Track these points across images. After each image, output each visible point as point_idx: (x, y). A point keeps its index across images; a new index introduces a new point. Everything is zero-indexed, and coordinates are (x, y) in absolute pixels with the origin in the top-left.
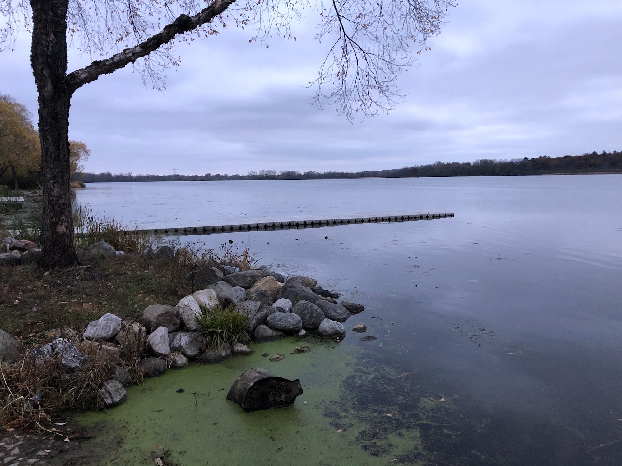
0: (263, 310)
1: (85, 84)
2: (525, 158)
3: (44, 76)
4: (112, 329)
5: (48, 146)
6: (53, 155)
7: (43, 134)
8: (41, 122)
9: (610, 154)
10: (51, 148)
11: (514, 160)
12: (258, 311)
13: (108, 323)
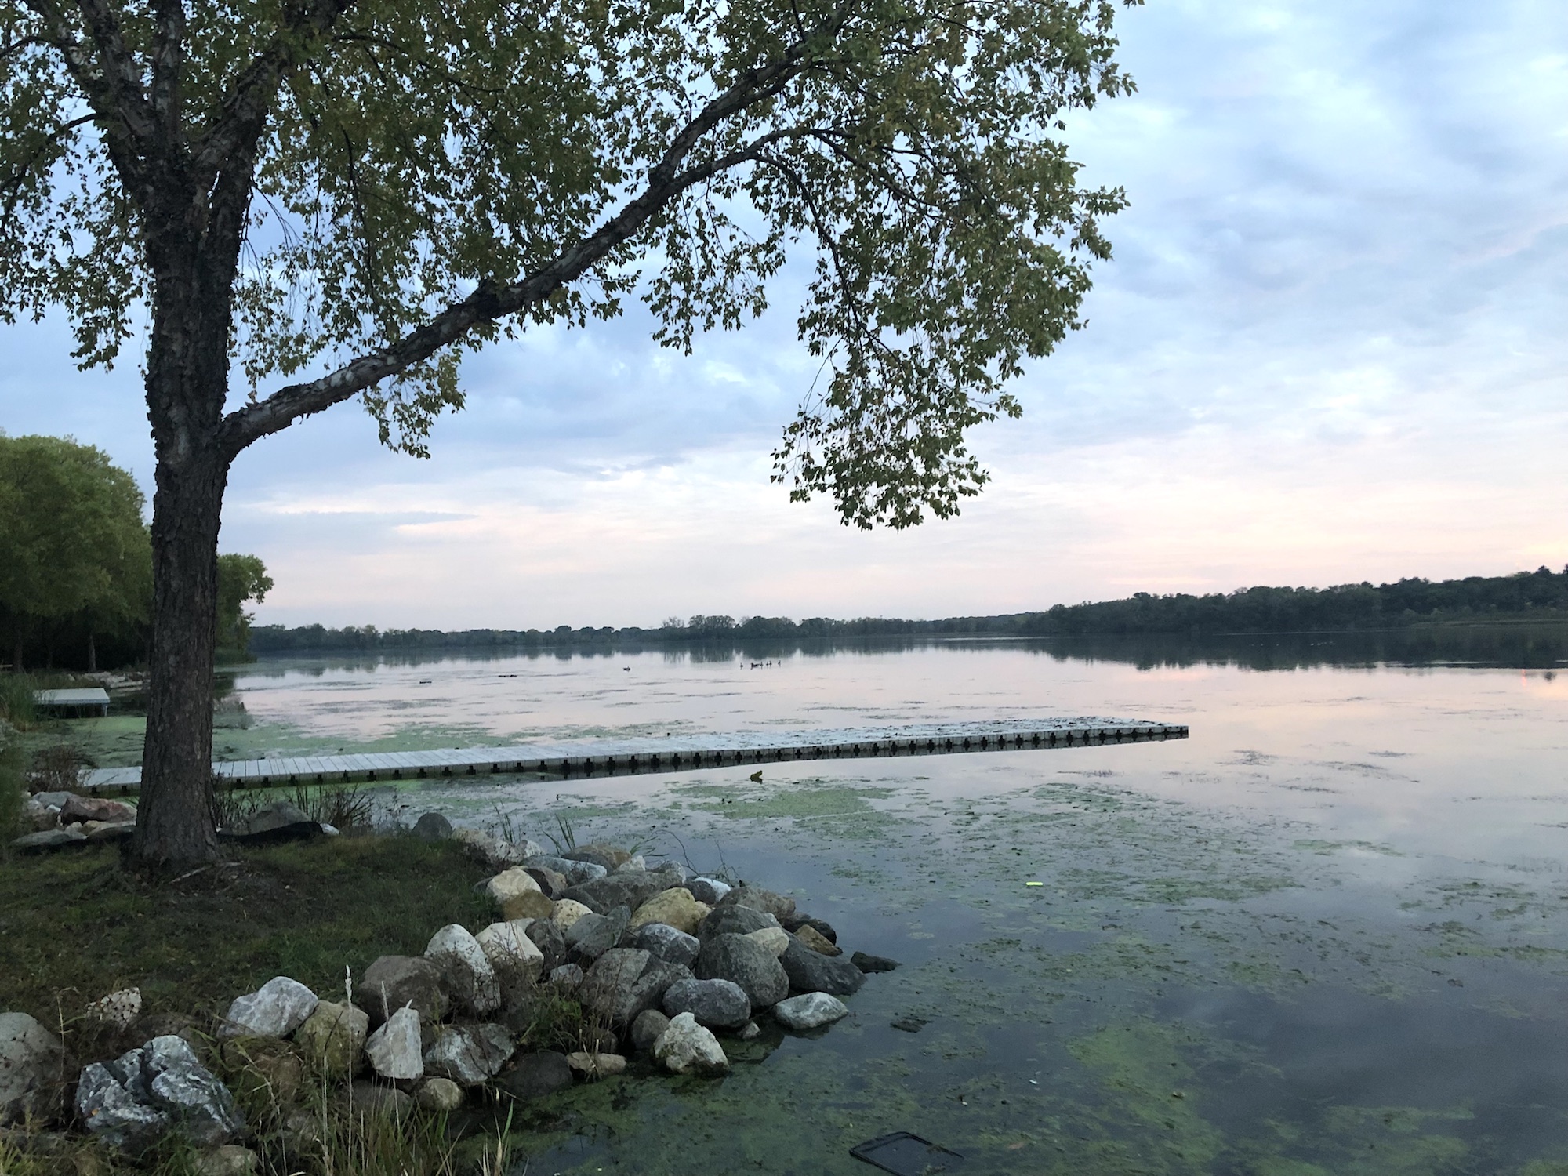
0: (656, 973)
1: (262, 437)
2: (1365, 584)
3: (170, 421)
8: (159, 524)
11: (1335, 588)
12: (643, 974)
13: (278, 1000)
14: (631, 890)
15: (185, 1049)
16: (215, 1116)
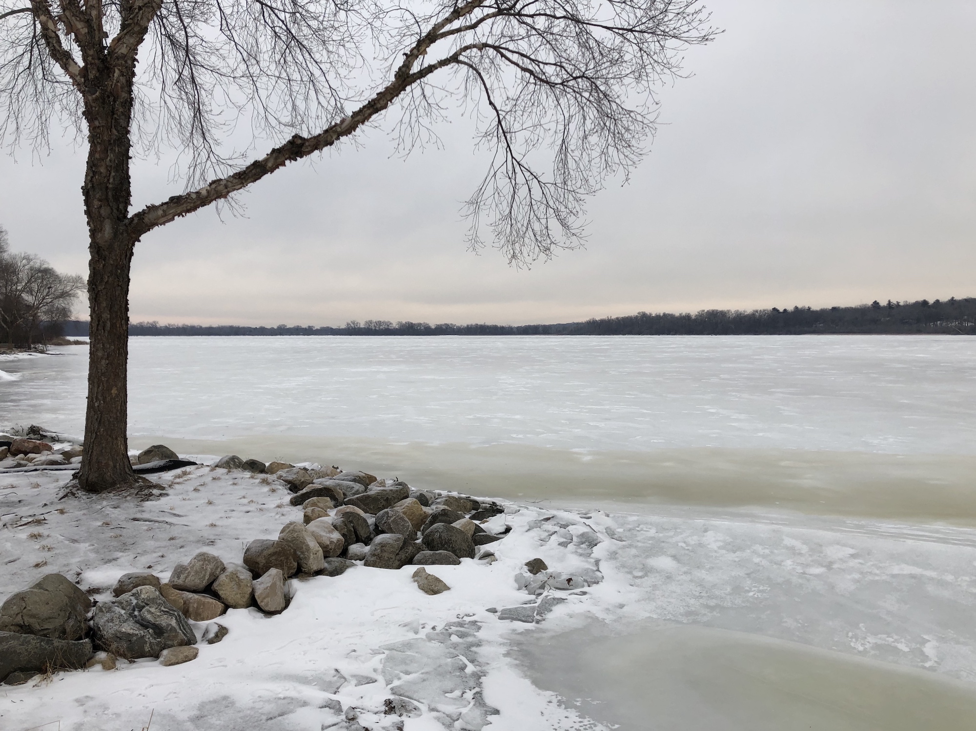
0: (408, 548)
1: (157, 227)
2: (774, 309)
3: (100, 216)
4: (208, 574)
5: (101, 312)
6: (108, 324)
7: (94, 296)
8: (91, 279)
9: (898, 305)
10: (106, 315)
11: (757, 312)
12: (401, 549)
13: (203, 565)
14: (385, 500)
15: (157, 593)
16: (178, 630)
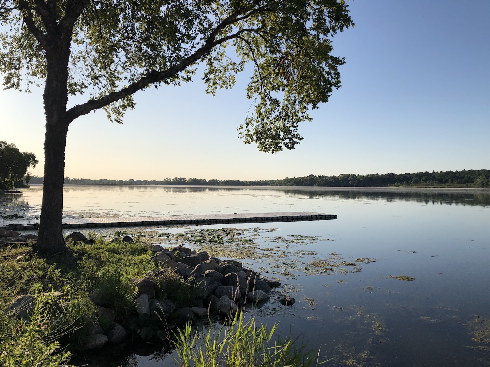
0: (213, 284)
1: (81, 116)
2: (377, 174)
3: (53, 110)
5: (51, 160)
9: (437, 173)
11: (368, 175)
14: (198, 260)
